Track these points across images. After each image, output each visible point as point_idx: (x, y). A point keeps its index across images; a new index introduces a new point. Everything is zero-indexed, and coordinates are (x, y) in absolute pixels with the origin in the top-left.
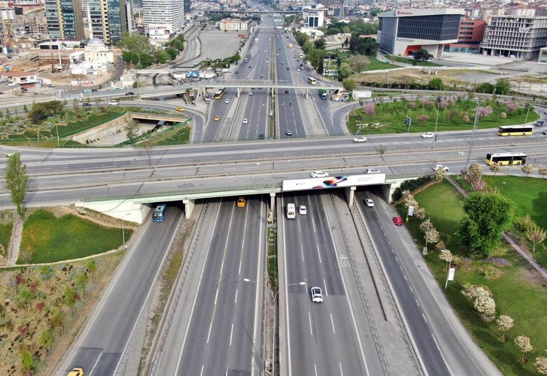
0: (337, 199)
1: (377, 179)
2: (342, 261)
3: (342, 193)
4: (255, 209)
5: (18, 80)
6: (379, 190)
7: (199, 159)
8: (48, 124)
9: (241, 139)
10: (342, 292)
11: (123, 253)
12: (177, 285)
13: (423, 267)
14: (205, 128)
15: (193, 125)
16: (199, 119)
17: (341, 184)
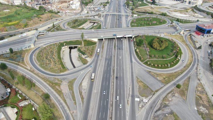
0: (125, 38)
1: (131, 36)
2: (124, 47)
3: (126, 38)
4: (113, 40)
5: (64, 12)
6: (131, 37)
7: (104, 32)
8: (76, 24)
9: (110, 28)
10: (123, 50)
11: (96, 45)
12: (104, 48)
13: (134, 47)
14: (104, 24)
15: (101, 23)
16: (102, 22)
17: (125, 37)
